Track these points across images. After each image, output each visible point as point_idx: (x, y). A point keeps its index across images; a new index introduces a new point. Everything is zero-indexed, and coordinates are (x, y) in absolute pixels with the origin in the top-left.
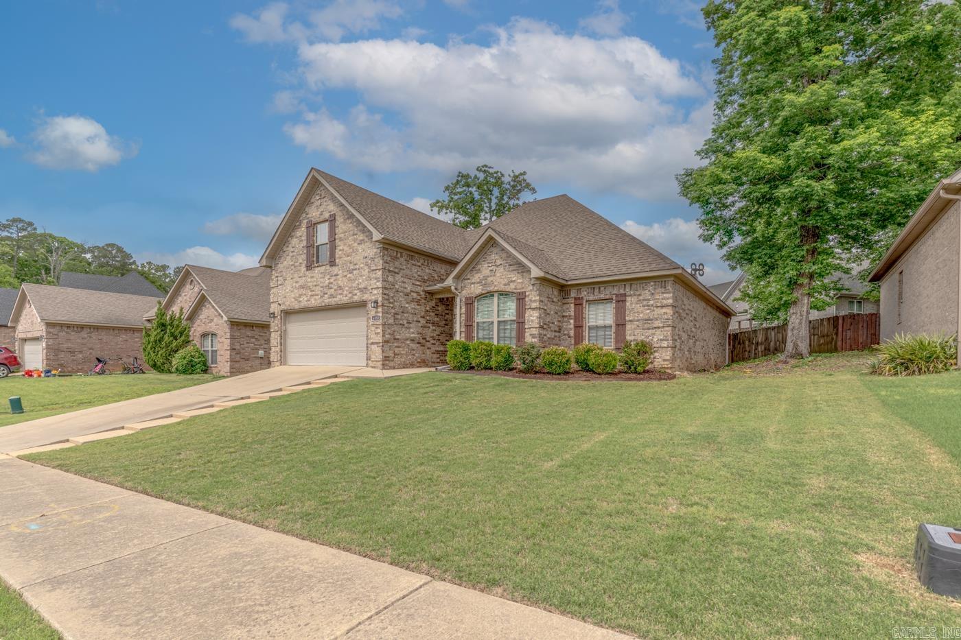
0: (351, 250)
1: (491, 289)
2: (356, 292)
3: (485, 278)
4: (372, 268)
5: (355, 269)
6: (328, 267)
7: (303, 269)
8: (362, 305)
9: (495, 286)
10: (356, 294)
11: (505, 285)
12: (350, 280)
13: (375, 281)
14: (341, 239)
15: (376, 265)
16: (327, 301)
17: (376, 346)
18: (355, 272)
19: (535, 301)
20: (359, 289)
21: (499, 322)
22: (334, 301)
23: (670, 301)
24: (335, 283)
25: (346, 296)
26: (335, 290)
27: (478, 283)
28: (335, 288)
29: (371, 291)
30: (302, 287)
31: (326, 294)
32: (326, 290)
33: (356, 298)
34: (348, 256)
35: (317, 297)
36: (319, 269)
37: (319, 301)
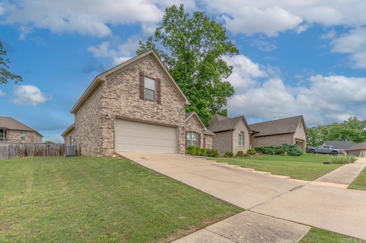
0: (170, 101)
1: (192, 130)
2: (173, 121)
3: (190, 126)
4: (181, 114)
5: (172, 111)
6: (156, 103)
7: (137, 97)
8: (176, 127)
9: (193, 130)
10: (173, 122)
11: (195, 130)
12: (169, 114)
13: (183, 119)
14: (164, 93)
15: (183, 113)
16: (155, 120)
17: (183, 145)
18: (172, 112)
20: (174, 120)
21: (193, 141)
22: (160, 121)
23: (212, 141)
24: (161, 113)
25: (168, 121)
26: (161, 116)
27: (188, 127)
28: (161, 115)
29: (180, 123)
30: (137, 107)
31: (155, 116)
32: (155, 115)
33: (173, 123)
34: (168, 103)
35: (148, 116)
36: (150, 102)
37: (150, 119)
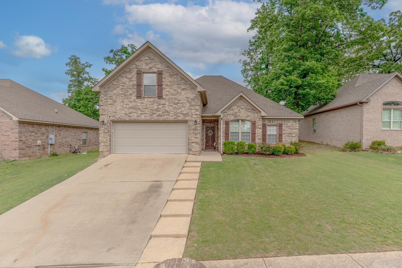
0: (176, 92)
1: (239, 118)
2: (179, 115)
3: (236, 113)
4: (192, 104)
5: (180, 103)
6: (157, 99)
7: (134, 97)
8: (186, 122)
9: (241, 117)
10: (180, 116)
11: (246, 117)
12: (175, 108)
13: (195, 111)
14: (167, 85)
15: (195, 103)
16: (155, 117)
17: (195, 144)
18: (179, 104)
19: (260, 125)
20: (182, 114)
21: (242, 132)
22: (161, 119)
24: (163, 109)
25: (172, 116)
26: (163, 112)
27: (232, 115)
28: (163, 111)
29: (191, 115)
30: (133, 108)
31: (155, 114)
32: (154, 112)
33: (180, 118)
34: (173, 95)
35: (146, 115)
36: (148, 99)
37: (149, 118)
